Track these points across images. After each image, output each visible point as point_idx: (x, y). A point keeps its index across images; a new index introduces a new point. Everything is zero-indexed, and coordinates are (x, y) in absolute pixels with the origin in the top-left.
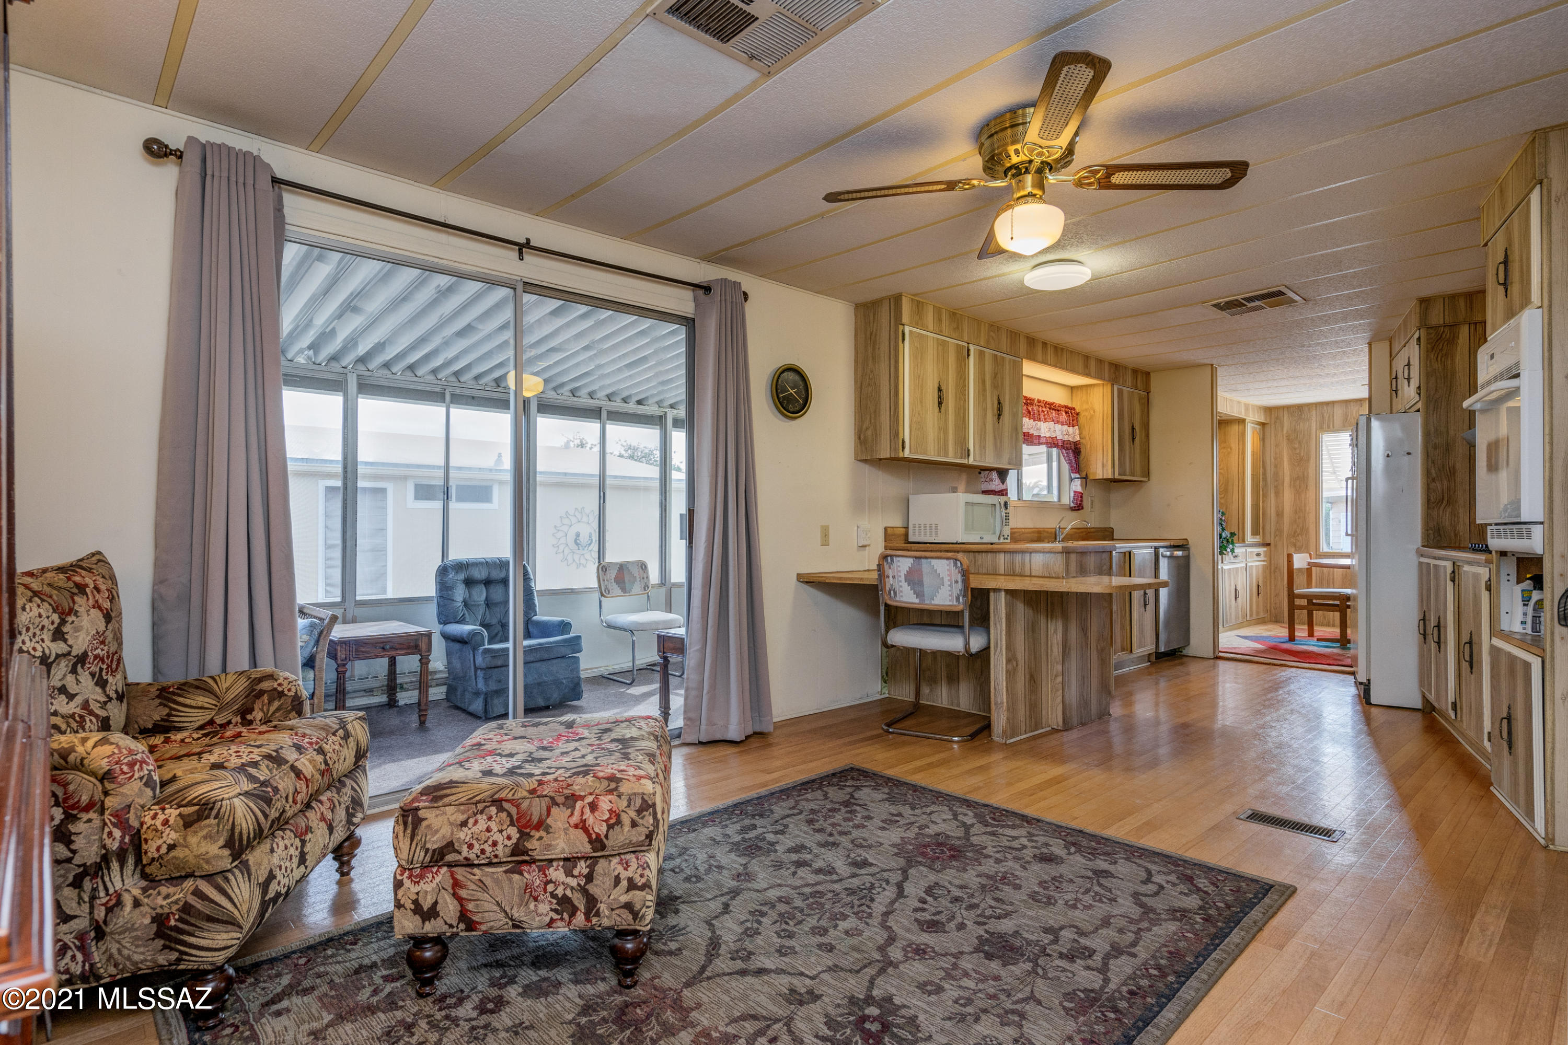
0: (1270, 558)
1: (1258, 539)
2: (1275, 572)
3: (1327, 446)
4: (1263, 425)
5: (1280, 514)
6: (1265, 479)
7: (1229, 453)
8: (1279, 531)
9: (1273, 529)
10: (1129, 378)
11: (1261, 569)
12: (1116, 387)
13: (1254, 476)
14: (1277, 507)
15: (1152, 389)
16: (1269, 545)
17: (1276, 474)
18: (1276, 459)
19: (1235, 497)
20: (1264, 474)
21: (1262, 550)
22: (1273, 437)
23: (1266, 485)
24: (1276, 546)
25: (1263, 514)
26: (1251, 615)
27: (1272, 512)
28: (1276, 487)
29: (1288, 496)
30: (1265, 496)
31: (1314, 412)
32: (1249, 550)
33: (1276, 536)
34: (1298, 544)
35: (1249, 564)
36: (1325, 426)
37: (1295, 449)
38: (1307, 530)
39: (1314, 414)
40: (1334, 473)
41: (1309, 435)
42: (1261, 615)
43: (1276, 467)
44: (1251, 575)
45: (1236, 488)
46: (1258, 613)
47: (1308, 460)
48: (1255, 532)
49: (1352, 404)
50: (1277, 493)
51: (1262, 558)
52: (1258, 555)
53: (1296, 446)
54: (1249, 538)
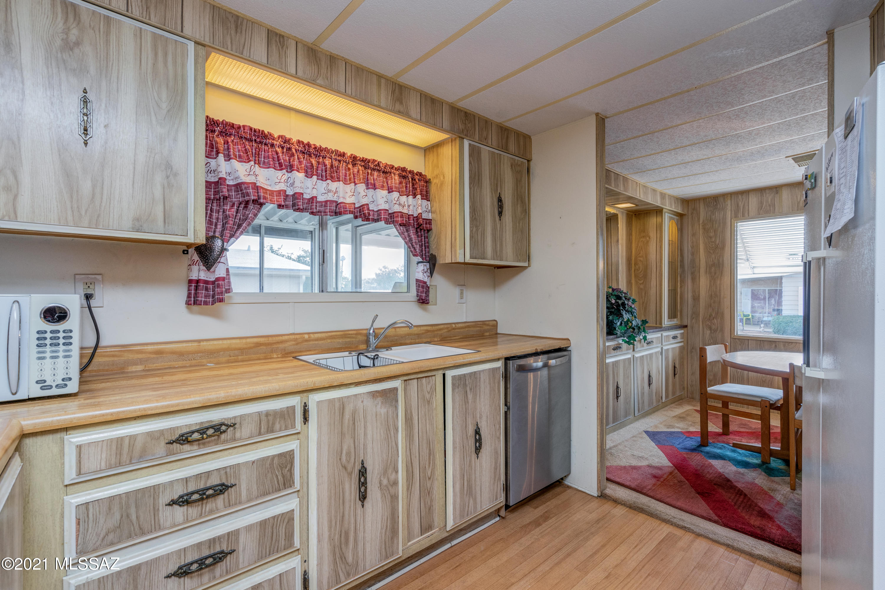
0: (686, 339)
1: (675, 322)
2: (691, 352)
3: (741, 234)
4: (681, 216)
5: (696, 298)
6: (682, 266)
7: (648, 242)
8: (695, 315)
9: (690, 313)
10: (494, 137)
11: (677, 351)
12: (466, 143)
13: (671, 264)
14: (694, 291)
15: (534, 157)
16: (686, 326)
17: (693, 261)
18: (692, 247)
19: (653, 283)
20: (682, 261)
21: (678, 332)
22: (690, 228)
23: (683, 271)
24: (692, 328)
25: (681, 298)
26: (667, 397)
27: (689, 296)
28: (692, 273)
29: (704, 282)
30: (682, 281)
31: (729, 202)
32: (665, 334)
33: (692, 318)
34: (714, 327)
35: (665, 348)
36: (740, 215)
37: (711, 237)
38: (723, 315)
39: (729, 204)
40: (748, 260)
41: (725, 223)
42: (678, 394)
43: (693, 254)
44: (667, 358)
45: (654, 275)
46: (674, 393)
47: (723, 248)
48: (672, 315)
49: (767, 191)
50: (694, 279)
51: (679, 340)
52: (675, 337)
53: (712, 234)
54: (666, 322)
